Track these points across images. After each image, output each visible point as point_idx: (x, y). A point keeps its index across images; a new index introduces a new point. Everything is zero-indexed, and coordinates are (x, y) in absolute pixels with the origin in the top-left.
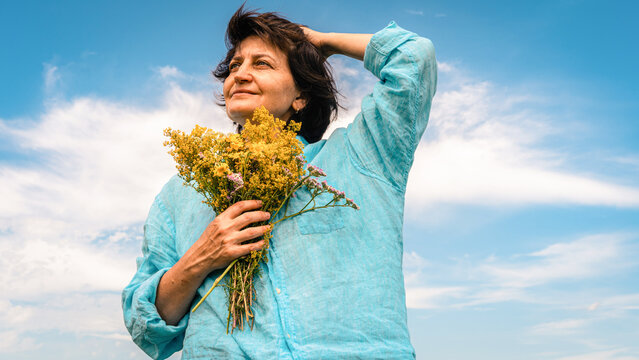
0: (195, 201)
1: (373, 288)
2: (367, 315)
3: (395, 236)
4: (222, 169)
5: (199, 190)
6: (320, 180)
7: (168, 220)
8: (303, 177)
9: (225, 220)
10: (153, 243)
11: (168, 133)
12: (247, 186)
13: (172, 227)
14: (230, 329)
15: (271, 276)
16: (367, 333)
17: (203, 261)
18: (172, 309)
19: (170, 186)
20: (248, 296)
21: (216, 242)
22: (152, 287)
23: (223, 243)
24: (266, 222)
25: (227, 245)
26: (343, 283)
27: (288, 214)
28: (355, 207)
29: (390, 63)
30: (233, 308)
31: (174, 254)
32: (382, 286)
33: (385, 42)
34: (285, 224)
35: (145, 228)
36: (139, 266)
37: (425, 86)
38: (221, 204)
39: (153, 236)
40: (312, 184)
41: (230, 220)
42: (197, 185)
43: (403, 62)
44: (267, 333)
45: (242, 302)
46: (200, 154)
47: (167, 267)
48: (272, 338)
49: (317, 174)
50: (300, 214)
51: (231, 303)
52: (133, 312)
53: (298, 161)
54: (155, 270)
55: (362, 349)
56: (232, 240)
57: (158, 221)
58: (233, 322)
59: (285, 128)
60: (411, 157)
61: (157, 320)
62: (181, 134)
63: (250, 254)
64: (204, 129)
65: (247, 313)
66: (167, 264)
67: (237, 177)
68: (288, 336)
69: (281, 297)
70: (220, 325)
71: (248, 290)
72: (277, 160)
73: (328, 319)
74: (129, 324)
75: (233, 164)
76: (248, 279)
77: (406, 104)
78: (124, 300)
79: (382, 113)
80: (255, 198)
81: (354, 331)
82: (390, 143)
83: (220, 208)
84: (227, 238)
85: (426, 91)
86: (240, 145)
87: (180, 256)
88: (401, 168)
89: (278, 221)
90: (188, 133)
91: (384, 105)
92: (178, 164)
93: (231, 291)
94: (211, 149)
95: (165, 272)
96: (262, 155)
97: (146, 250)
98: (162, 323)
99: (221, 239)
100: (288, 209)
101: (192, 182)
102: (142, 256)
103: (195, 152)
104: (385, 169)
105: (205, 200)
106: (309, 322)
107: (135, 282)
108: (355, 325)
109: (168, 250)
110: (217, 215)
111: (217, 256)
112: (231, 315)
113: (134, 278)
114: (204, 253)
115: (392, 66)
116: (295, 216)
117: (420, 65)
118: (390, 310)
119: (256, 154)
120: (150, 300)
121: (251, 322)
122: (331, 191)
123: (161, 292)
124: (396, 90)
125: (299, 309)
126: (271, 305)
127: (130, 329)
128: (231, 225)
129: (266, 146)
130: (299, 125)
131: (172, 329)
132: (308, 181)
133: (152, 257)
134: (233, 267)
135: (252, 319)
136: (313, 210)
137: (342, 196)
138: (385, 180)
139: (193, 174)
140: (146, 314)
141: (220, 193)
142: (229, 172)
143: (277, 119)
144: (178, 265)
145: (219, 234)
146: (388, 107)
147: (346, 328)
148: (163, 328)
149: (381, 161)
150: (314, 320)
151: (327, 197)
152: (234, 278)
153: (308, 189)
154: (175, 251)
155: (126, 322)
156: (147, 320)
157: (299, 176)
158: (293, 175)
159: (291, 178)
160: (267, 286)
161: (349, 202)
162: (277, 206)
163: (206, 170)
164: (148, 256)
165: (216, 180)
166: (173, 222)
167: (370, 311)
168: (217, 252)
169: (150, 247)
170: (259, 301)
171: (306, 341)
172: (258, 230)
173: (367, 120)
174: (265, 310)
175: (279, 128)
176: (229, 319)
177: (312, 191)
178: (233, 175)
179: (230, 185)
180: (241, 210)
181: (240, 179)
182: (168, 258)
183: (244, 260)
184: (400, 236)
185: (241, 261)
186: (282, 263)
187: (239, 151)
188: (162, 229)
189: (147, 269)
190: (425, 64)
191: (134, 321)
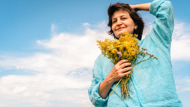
0: (107, 61)
1: (165, 82)
2: (164, 92)
3: (170, 64)
4: (115, 51)
5: (109, 58)
6: (145, 52)
7: (100, 68)
8: (140, 51)
9: (117, 66)
10: (96, 74)
11: (98, 41)
12: (123, 55)
13: (101, 70)
14: (122, 99)
15: (133, 82)
16: (165, 98)
17: (112, 79)
18: (104, 94)
19: (99, 57)
20: (127, 89)
21: (115, 73)
22: (97, 88)
23: (117, 73)
24: (130, 66)
25: (119, 74)
26: (155, 83)
27: (136, 63)
28: (157, 59)
29: (158, 11)
30: (123, 93)
31: (103, 78)
32: (168, 82)
33: (156, 5)
34: (136, 66)
35: (93, 71)
36: (92, 82)
37: (171, 16)
38: (116, 61)
39: (96, 73)
40: (143, 53)
41: (119, 66)
42: (108, 56)
43: (163, 9)
44: (134, 100)
45: (125, 91)
46: (108, 47)
47: (101, 82)
48: (136, 102)
49: (145, 50)
50: (140, 62)
51: (122, 91)
52: (92, 96)
53: (138, 46)
54: (97, 83)
55: (164, 103)
56: (120, 72)
57: (97, 68)
58: (123, 97)
59: (133, 36)
60: (171, 38)
61: (99, 98)
62: (101, 41)
63: (126, 76)
64: (108, 39)
65: (127, 94)
66: (101, 81)
67: (120, 53)
68: (141, 102)
69: (137, 89)
70: (119, 98)
71: (127, 87)
72: (131, 47)
73: (152, 95)
74: (91, 99)
75: (118, 49)
76: (126, 84)
77: (167, 22)
78: (89, 92)
79: (159, 26)
80: (126, 59)
81: (160, 97)
82: (164, 35)
83: (116, 62)
84: (118, 72)
85: (172, 17)
86: (120, 43)
87: (105, 78)
88: (169, 42)
89: (133, 65)
90: (104, 41)
91: (160, 24)
92: (101, 51)
93: (121, 87)
94: (111, 45)
95: (101, 83)
96: (127, 46)
97: (94, 77)
98: (101, 99)
99: (117, 72)
100: (136, 61)
101: (106, 56)
102: (93, 79)
103: (106, 47)
104: (164, 44)
105: (111, 61)
106: (147, 96)
107: (92, 86)
108: (161, 95)
109: (101, 76)
110: (115, 65)
111: (116, 77)
112: (122, 95)
113: (91, 85)
114: (112, 77)
115: (159, 11)
116: (139, 63)
117: (168, 9)
118: (170, 89)
119: (125, 45)
120: (97, 92)
121: (129, 97)
122: (149, 55)
123: (100, 89)
124: (162, 19)
125: (143, 92)
126: (134, 91)
127: (92, 101)
128: (119, 67)
129: (128, 43)
130: (137, 35)
131: (104, 100)
132: (142, 52)
133: (96, 79)
134: (121, 80)
135: (129, 96)
136: (144, 61)
137: (153, 56)
138: (164, 47)
139: (106, 53)
140: (96, 96)
141: (115, 58)
142: (117, 51)
143: (130, 34)
144: (104, 81)
145: (116, 71)
146: (161, 24)
147: (158, 97)
148: (101, 100)
149: (162, 42)
150: (148, 95)
151: (148, 57)
152: (122, 84)
153: (141, 54)
154: (103, 77)
155: (90, 99)
156: (97, 98)
157: (139, 51)
158: (137, 51)
159: (136, 52)
160: (132, 85)
161: (155, 58)
162: (133, 61)
163: (110, 51)
164: (95, 79)
165: (113, 54)
166: (102, 68)
167: (165, 90)
168: (116, 76)
169: (95, 76)
170: (130, 90)
171: (146, 103)
172: (128, 68)
173: (155, 30)
174: (132, 93)
175: (131, 37)
176: (122, 96)
177: (143, 55)
178: (118, 52)
179: (118, 55)
180: (122, 63)
181: (121, 53)
182: (101, 79)
183: (125, 78)
184: (171, 64)
185: (123, 78)
186: (136, 78)
187: (119, 45)
188: (98, 70)
189: (95, 82)
190: (170, 9)
191: (92, 98)
